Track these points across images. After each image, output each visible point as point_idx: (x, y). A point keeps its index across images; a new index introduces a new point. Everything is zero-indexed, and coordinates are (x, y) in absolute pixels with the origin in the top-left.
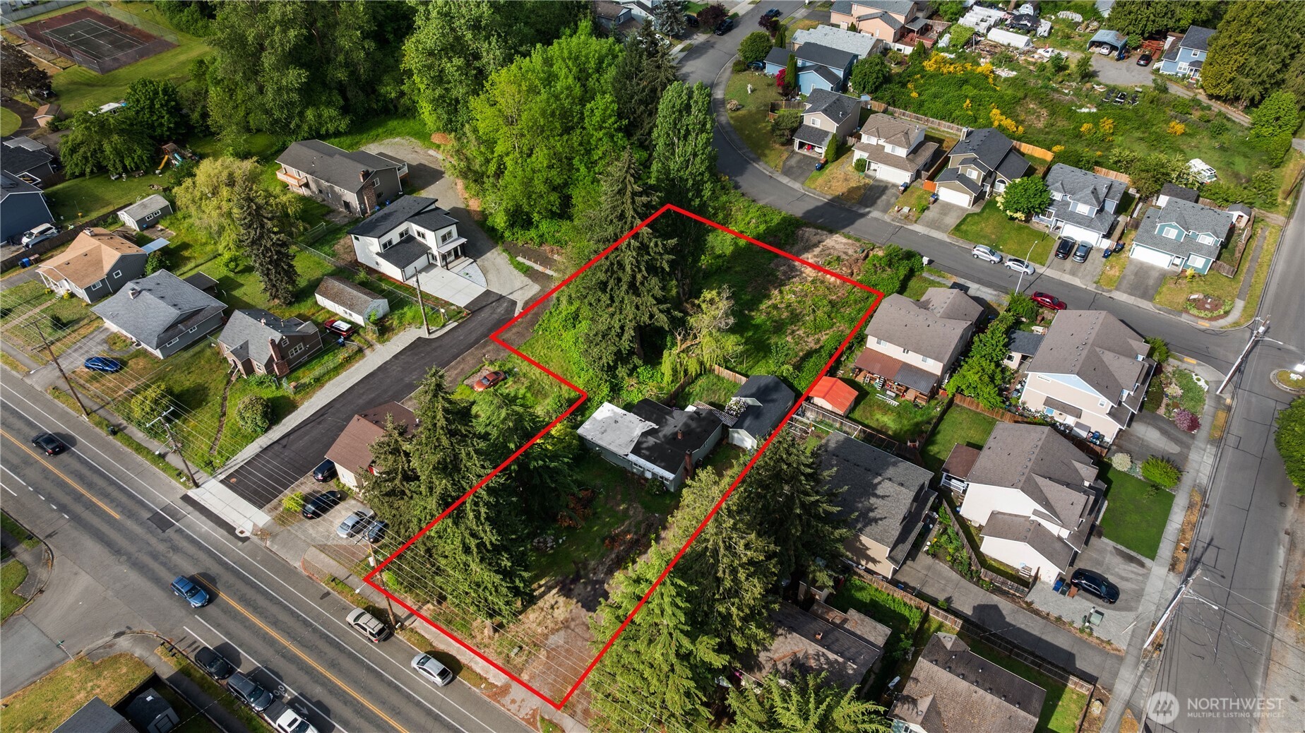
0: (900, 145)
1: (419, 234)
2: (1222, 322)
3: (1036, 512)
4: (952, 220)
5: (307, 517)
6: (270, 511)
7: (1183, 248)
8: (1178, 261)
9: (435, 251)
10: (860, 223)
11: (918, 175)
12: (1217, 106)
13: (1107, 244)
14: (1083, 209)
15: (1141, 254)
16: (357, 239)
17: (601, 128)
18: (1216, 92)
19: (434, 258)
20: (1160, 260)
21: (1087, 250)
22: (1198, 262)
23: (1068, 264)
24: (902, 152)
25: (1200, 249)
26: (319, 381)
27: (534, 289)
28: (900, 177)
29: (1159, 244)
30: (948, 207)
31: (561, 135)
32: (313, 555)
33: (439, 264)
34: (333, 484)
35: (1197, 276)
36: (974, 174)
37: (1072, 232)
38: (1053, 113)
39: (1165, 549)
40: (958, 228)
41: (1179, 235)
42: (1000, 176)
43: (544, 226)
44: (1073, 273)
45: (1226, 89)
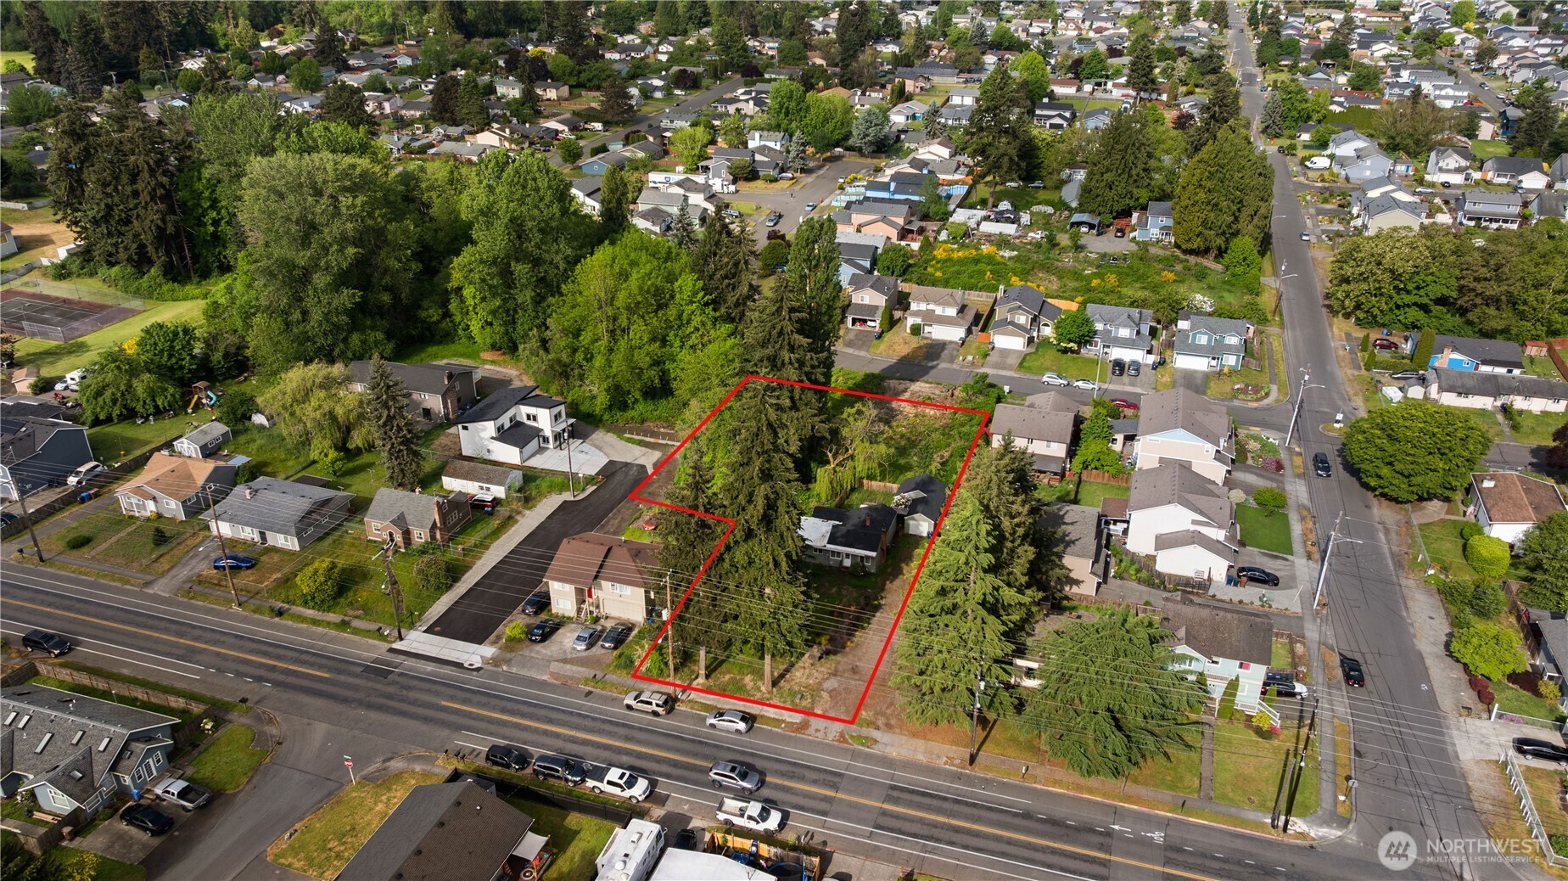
0: (948, 304)
1: (529, 417)
2: (1266, 402)
3: (1194, 522)
4: (1014, 361)
5: (535, 641)
6: (494, 643)
7: (1215, 351)
8: (1214, 363)
9: (548, 433)
10: (933, 372)
11: (969, 332)
12: (1192, 259)
13: (1151, 359)
14: (1125, 333)
15: (1184, 362)
16: (465, 428)
17: (692, 302)
18: (1189, 246)
19: (546, 440)
20: (1200, 364)
21: (1136, 366)
22: (1231, 360)
23: (1125, 378)
24: (952, 312)
25: (1230, 349)
26: (483, 546)
27: (656, 455)
28: (955, 334)
29: (1196, 351)
30: (1005, 353)
31: (656, 311)
32: (555, 667)
33: (551, 446)
34: (544, 616)
35: (1233, 372)
36: (1022, 319)
37: (1117, 353)
38: (1060, 278)
39: (1297, 546)
40: (1021, 365)
41: (1209, 340)
42: (1044, 320)
43: (642, 407)
44: (1132, 385)
45: (1197, 243)
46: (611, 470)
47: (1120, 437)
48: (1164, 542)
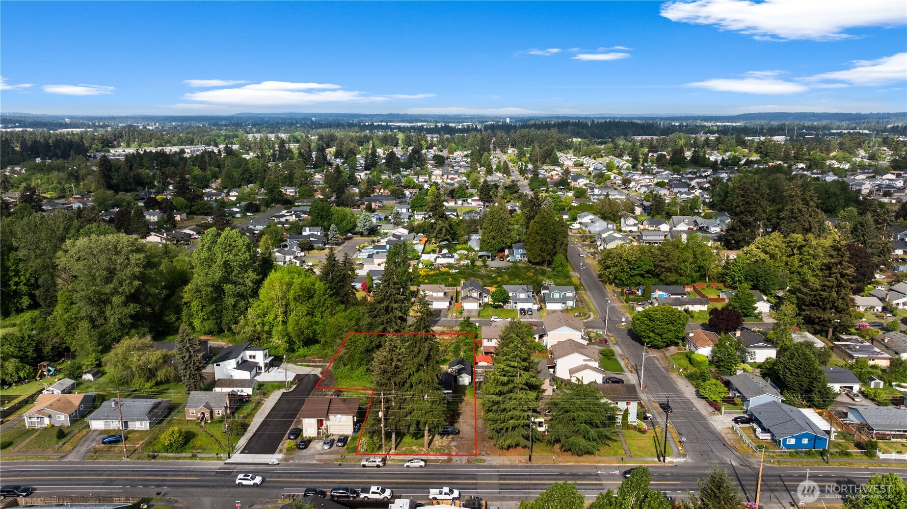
0: (440, 291)
1: (250, 357)
2: (590, 319)
3: (584, 360)
4: (476, 314)
5: (301, 449)
6: (281, 452)
7: (563, 300)
8: (564, 305)
9: (262, 364)
10: (439, 322)
11: (450, 303)
12: (538, 267)
13: (536, 307)
14: (522, 296)
15: (550, 306)
16: (218, 365)
17: (325, 295)
18: (536, 261)
19: (260, 368)
20: (558, 306)
21: (530, 310)
22: (570, 304)
23: (527, 315)
24: (441, 294)
25: (569, 299)
26: (251, 415)
27: (320, 370)
28: (444, 305)
29: (555, 301)
30: (469, 311)
31: (308, 300)
32: (317, 457)
33: (263, 371)
34: (299, 439)
35: (572, 308)
36: (475, 294)
37: (520, 306)
38: (482, 279)
39: (625, 369)
40: (479, 315)
41: (560, 296)
42: (484, 295)
43: (302, 351)
44: (531, 318)
45: (539, 259)
46: (299, 378)
47: (537, 336)
48: (572, 372)
